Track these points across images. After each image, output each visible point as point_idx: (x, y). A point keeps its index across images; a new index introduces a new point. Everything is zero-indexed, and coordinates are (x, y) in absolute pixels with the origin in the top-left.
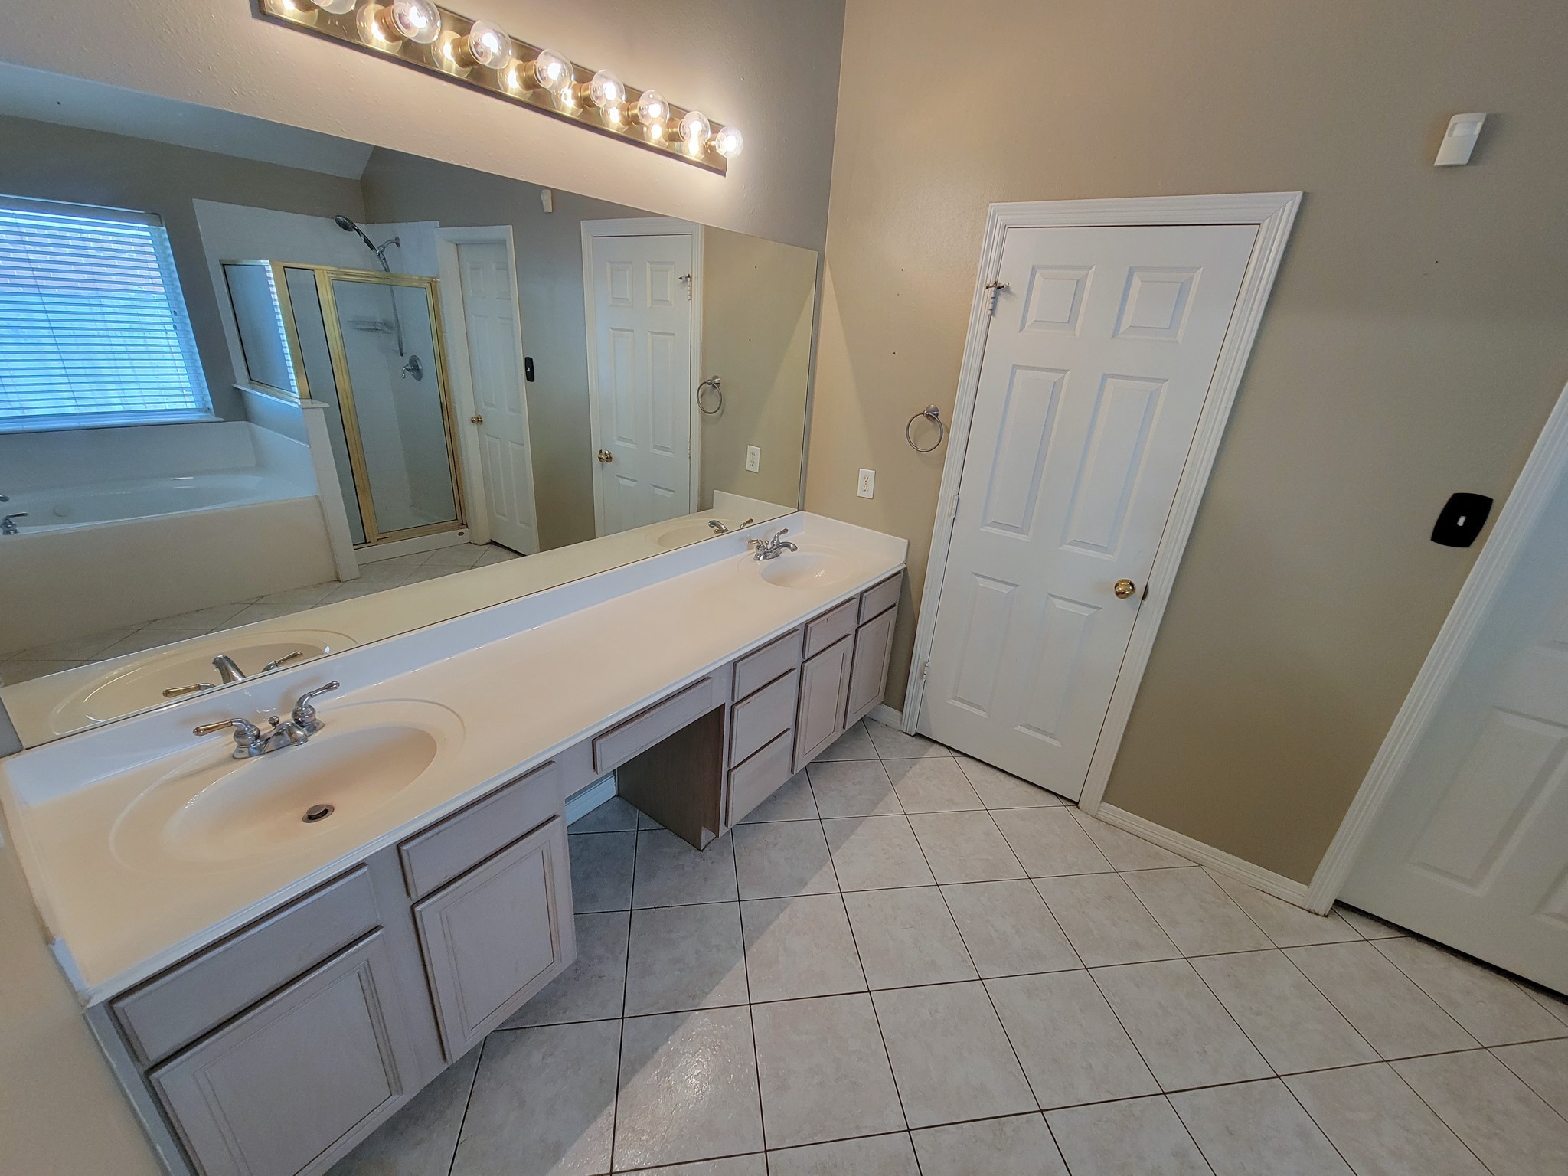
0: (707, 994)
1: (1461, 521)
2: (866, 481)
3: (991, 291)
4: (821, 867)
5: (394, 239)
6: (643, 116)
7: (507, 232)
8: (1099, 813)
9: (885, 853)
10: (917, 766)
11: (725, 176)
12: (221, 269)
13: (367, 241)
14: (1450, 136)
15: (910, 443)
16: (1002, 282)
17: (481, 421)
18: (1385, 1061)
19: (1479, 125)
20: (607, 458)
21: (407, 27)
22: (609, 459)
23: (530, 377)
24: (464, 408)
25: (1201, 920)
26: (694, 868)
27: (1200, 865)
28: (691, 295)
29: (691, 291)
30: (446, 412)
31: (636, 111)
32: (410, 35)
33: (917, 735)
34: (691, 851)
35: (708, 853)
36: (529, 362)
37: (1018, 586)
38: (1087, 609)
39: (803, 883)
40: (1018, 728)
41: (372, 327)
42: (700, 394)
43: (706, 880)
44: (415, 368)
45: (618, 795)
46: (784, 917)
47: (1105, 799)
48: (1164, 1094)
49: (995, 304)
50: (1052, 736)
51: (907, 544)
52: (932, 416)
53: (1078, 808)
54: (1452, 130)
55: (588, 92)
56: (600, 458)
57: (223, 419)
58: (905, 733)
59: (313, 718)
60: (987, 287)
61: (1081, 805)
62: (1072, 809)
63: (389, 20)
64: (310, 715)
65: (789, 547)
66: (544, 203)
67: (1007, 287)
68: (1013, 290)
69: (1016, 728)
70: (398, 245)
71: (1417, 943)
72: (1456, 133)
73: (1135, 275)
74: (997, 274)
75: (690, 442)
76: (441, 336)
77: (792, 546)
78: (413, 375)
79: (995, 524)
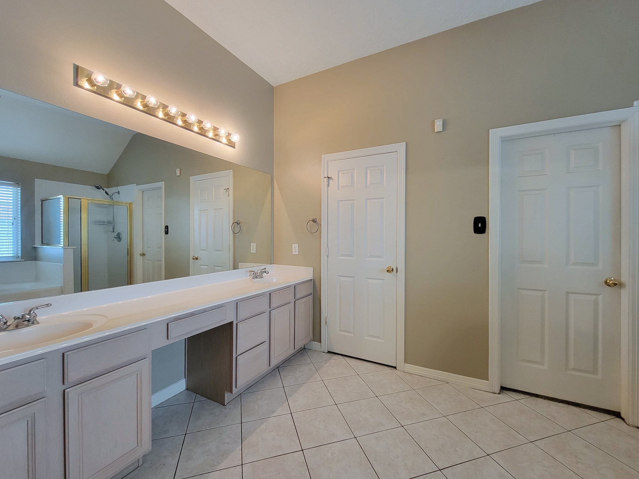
0: (220, 464)
1: (480, 226)
2: (295, 249)
3: (326, 179)
4: (282, 405)
5: (117, 191)
6: (205, 127)
7: (162, 184)
8: (405, 369)
9: (313, 396)
10: (328, 363)
11: (235, 148)
12: (41, 202)
13: (106, 193)
14: (436, 125)
15: (309, 231)
16: (329, 176)
17: (145, 255)
18: (531, 442)
19: (442, 121)
20: (196, 258)
21: (125, 94)
22: (197, 259)
23: (167, 233)
24: (138, 249)
25: (449, 402)
26: (220, 413)
27: (448, 383)
28: (229, 195)
29: (229, 193)
30: (130, 253)
31: (202, 126)
32: (126, 96)
33: (329, 352)
34: (220, 406)
35: (228, 406)
36: (167, 227)
37: (354, 277)
38: (380, 281)
39: (273, 412)
40: (366, 338)
41: (102, 223)
42: (233, 227)
43: (226, 417)
44: (119, 237)
45: (187, 389)
46: (263, 427)
47: (405, 362)
48: (440, 470)
49: (329, 183)
50: (379, 338)
51: (313, 269)
52: (314, 221)
53: (397, 369)
54: (436, 124)
55: (185, 119)
56: (193, 259)
57: (24, 260)
58: (323, 352)
59: (34, 319)
60: (325, 178)
61: (397, 368)
62: (394, 370)
63: (120, 92)
64: (34, 316)
65: (266, 272)
66: (177, 173)
67: (331, 178)
68: (333, 178)
69: (365, 338)
70: (119, 194)
71: (536, 398)
72: (437, 124)
73: (368, 170)
74: (328, 174)
75: (229, 246)
76: (132, 223)
77: (267, 272)
78: (117, 240)
79: (342, 255)
